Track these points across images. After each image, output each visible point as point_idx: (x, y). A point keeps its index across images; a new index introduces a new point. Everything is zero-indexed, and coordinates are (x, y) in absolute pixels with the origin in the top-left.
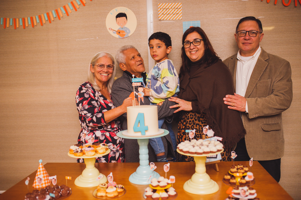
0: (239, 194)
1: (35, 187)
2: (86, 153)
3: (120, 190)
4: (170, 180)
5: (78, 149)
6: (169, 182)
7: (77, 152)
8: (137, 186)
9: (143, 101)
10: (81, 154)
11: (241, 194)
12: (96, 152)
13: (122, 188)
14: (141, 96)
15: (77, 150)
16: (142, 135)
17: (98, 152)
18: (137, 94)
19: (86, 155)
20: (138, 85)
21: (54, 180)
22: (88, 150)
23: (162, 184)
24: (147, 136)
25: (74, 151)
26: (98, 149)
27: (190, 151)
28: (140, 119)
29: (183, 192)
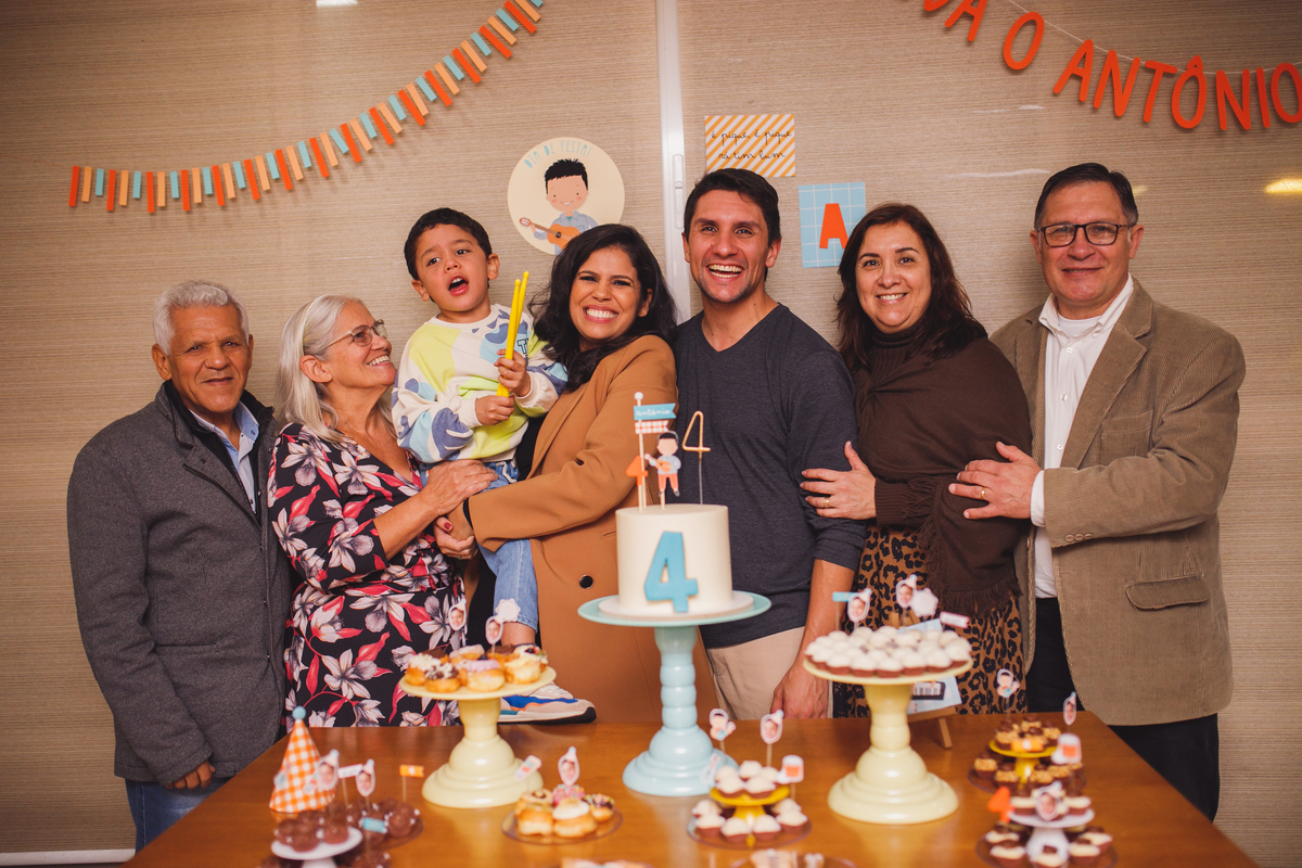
0: (1032, 812)
1: (279, 810)
2: (470, 679)
3: (601, 813)
4: (784, 771)
5: (441, 665)
6: (783, 777)
7: (440, 676)
8: (653, 801)
9: (676, 489)
10: (452, 684)
11: (1040, 809)
12: (506, 675)
13: (608, 805)
14: (668, 470)
15: (440, 669)
16: (675, 611)
17: (513, 676)
18: (653, 462)
19: (470, 690)
20: (655, 431)
21: (363, 777)
22: (480, 669)
23: (756, 786)
24: (695, 617)
25: (426, 672)
26: (512, 665)
27: (857, 665)
28: (670, 552)
29: (828, 816)
